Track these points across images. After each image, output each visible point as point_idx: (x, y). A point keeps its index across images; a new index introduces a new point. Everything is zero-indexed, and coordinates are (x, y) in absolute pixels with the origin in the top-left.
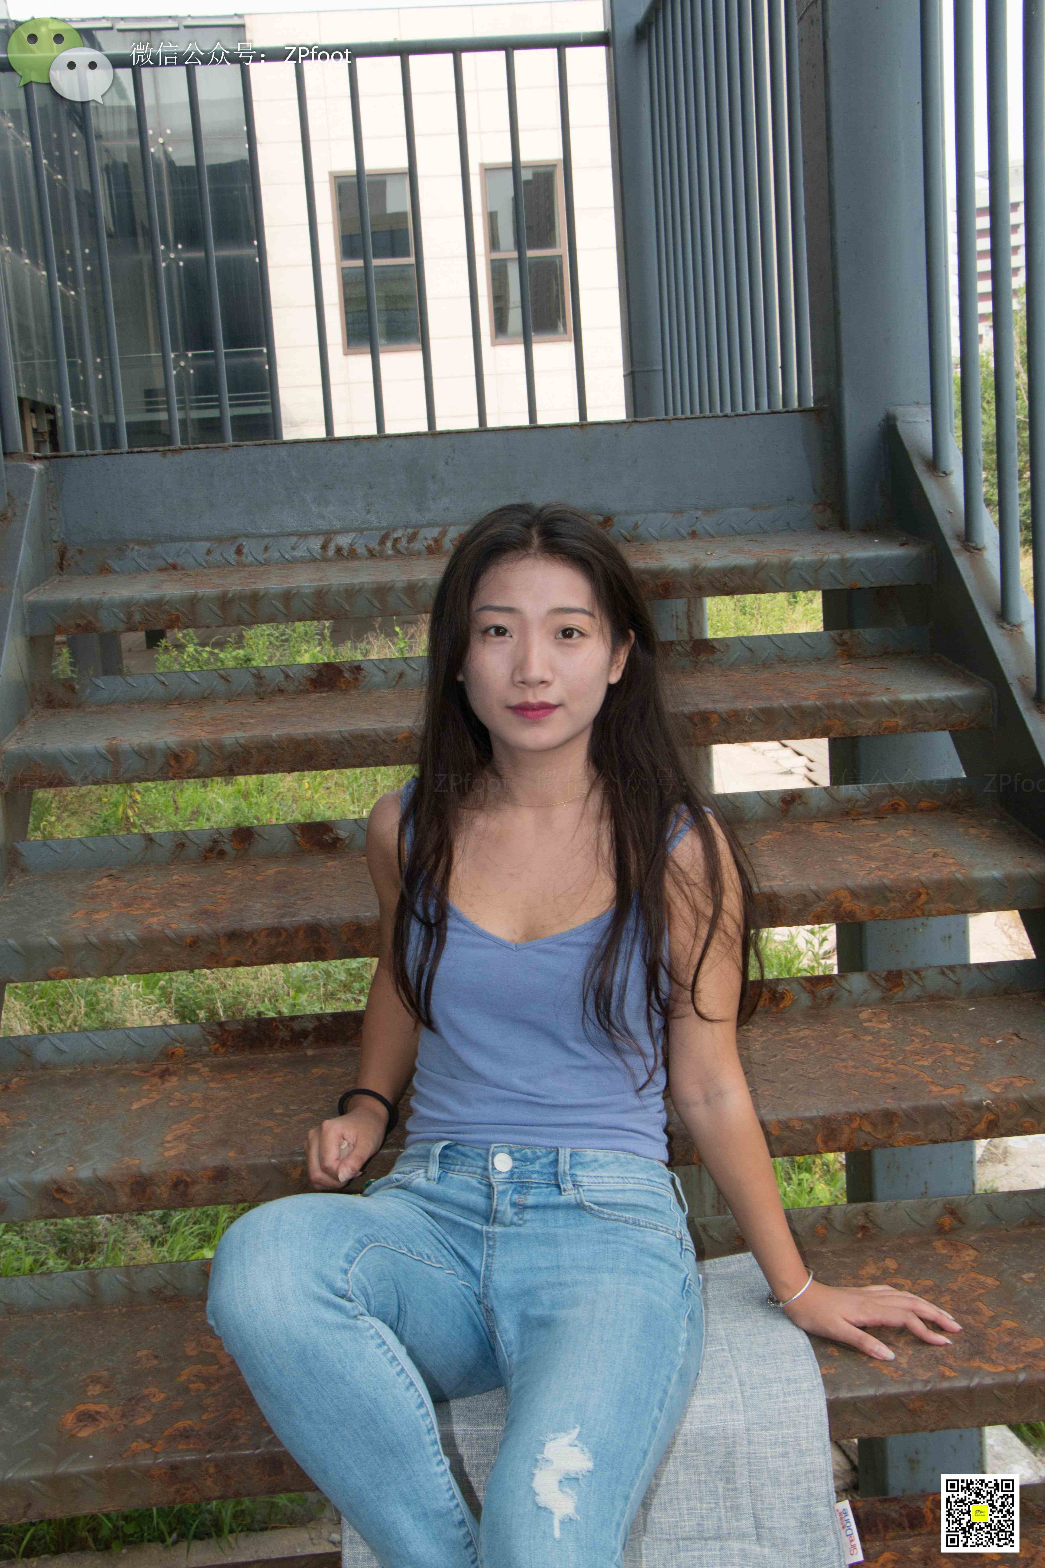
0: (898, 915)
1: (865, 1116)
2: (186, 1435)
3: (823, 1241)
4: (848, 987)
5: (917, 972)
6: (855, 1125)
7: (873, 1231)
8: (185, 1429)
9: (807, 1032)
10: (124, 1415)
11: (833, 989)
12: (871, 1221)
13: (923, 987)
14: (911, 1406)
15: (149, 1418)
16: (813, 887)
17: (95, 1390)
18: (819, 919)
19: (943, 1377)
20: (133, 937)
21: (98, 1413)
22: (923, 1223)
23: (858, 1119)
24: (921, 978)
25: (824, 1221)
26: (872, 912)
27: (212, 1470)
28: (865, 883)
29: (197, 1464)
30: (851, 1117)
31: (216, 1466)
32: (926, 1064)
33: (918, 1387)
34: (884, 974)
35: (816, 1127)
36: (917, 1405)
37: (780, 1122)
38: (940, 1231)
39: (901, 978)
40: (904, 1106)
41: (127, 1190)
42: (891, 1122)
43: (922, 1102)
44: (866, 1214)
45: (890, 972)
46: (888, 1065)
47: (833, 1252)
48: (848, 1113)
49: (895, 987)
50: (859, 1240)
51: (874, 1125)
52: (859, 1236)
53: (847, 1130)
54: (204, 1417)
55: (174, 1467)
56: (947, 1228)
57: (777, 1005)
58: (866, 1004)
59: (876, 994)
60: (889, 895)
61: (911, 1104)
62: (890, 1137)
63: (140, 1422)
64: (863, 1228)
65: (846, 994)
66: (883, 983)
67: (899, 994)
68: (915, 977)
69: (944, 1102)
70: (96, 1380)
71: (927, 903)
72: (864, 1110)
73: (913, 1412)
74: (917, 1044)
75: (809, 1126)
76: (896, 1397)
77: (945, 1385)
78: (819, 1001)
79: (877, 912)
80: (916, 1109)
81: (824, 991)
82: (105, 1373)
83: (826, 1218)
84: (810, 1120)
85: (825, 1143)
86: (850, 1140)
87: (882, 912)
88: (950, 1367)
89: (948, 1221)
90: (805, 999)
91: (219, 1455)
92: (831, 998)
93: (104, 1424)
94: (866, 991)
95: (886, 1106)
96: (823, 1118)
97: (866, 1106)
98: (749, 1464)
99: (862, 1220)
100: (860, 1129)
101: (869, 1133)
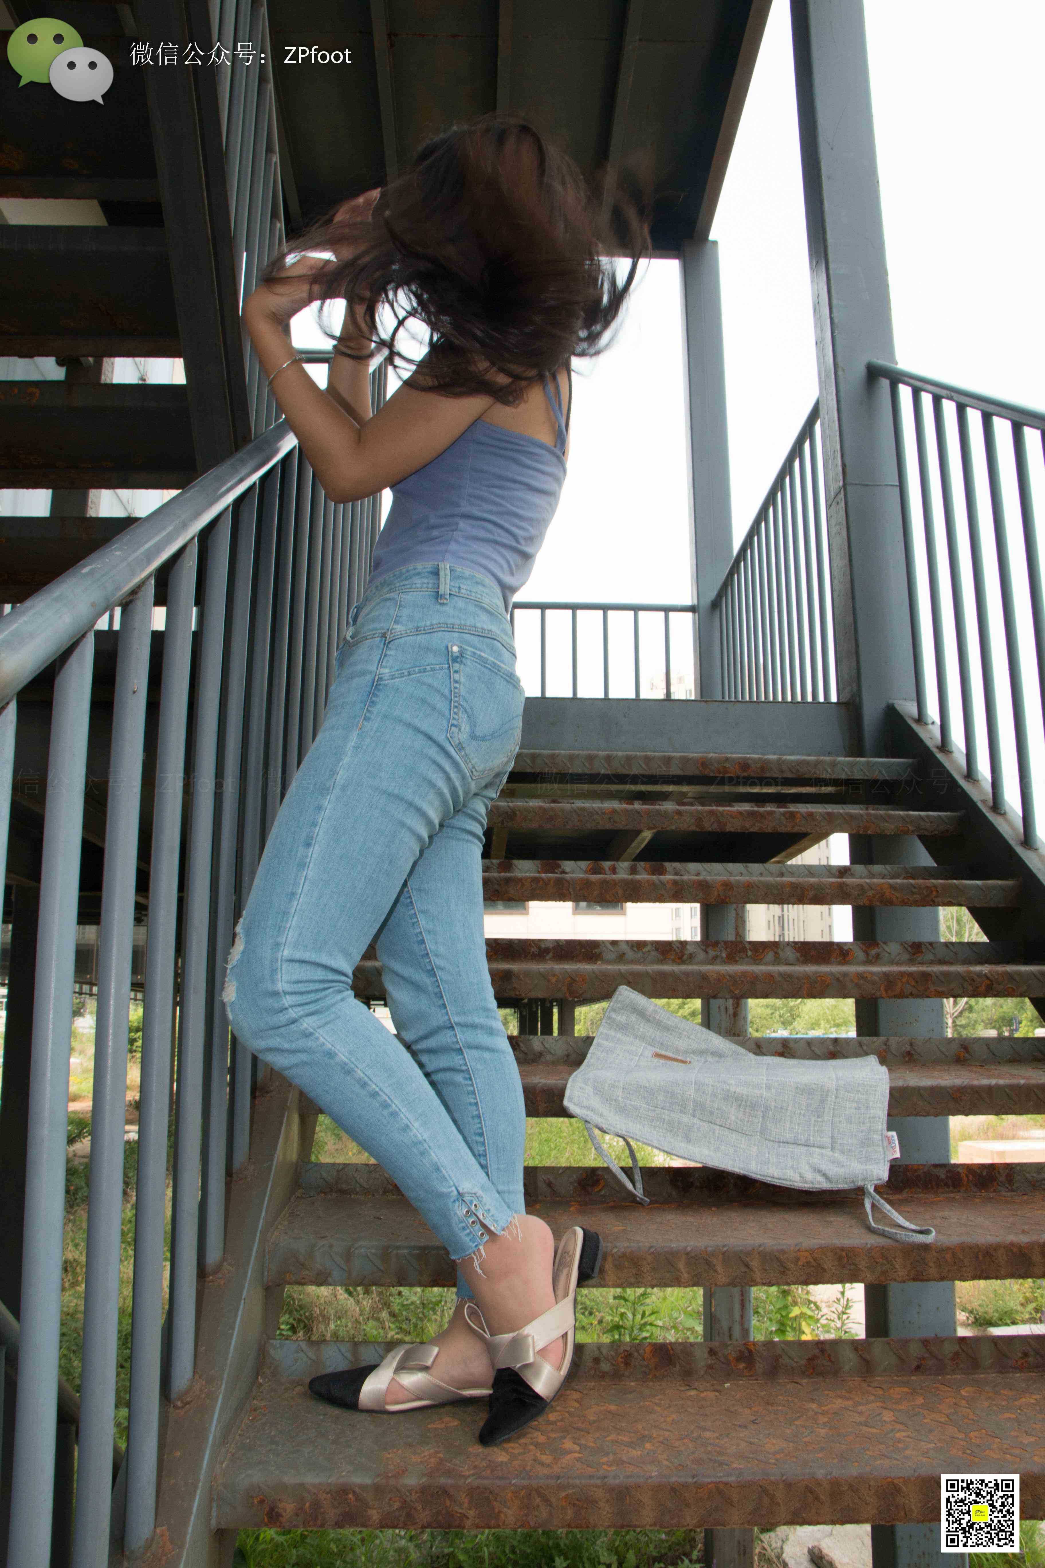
1: (910, 974)
4: (888, 950)
5: (932, 942)
6: (904, 980)
7: (916, 1056)
11: (879, 950)
12: (915, 1050)
13: (935, 953)
22: (947, 1054)
23: (907, 977)
24: (932, 948)
25: (884, 1047)
26: (903, 899)
30: (902, 974)
34: (908, 944)
35: (880, 978)
38: (959, 1060)
39: (921, 947)
40: (935, 969)
42: (926, 981)
44: (911, 1045)
45: (913, 943)
48: (900, 973)
49: (918, 952)
51: (917, 981)
52: (908, 1058)
53: (900, 984)
56: (962, 1059)
59: (906, 955)
60: (913, 890)
62: (926, 990)
64: (909, 1054)
66: (909, 949)
67: (920, 958)
68: (928, 947)
71: (936, 897)
75: (876, 977)
77: (975, 1084)
78: (870, 958)
81: (873, 951)
83: (886, 1045)
84: (877, 974)
85: (886, 990)
86: (902, 990)
87: (909, 899)
89: (963, 1054)
90: (861, 955)
92: (878, 956)
94: (899, 953)
95: (924, 969)
96: (885, 973)
99: (908, 1048)
100: (908, 983)
101: (914, 986)
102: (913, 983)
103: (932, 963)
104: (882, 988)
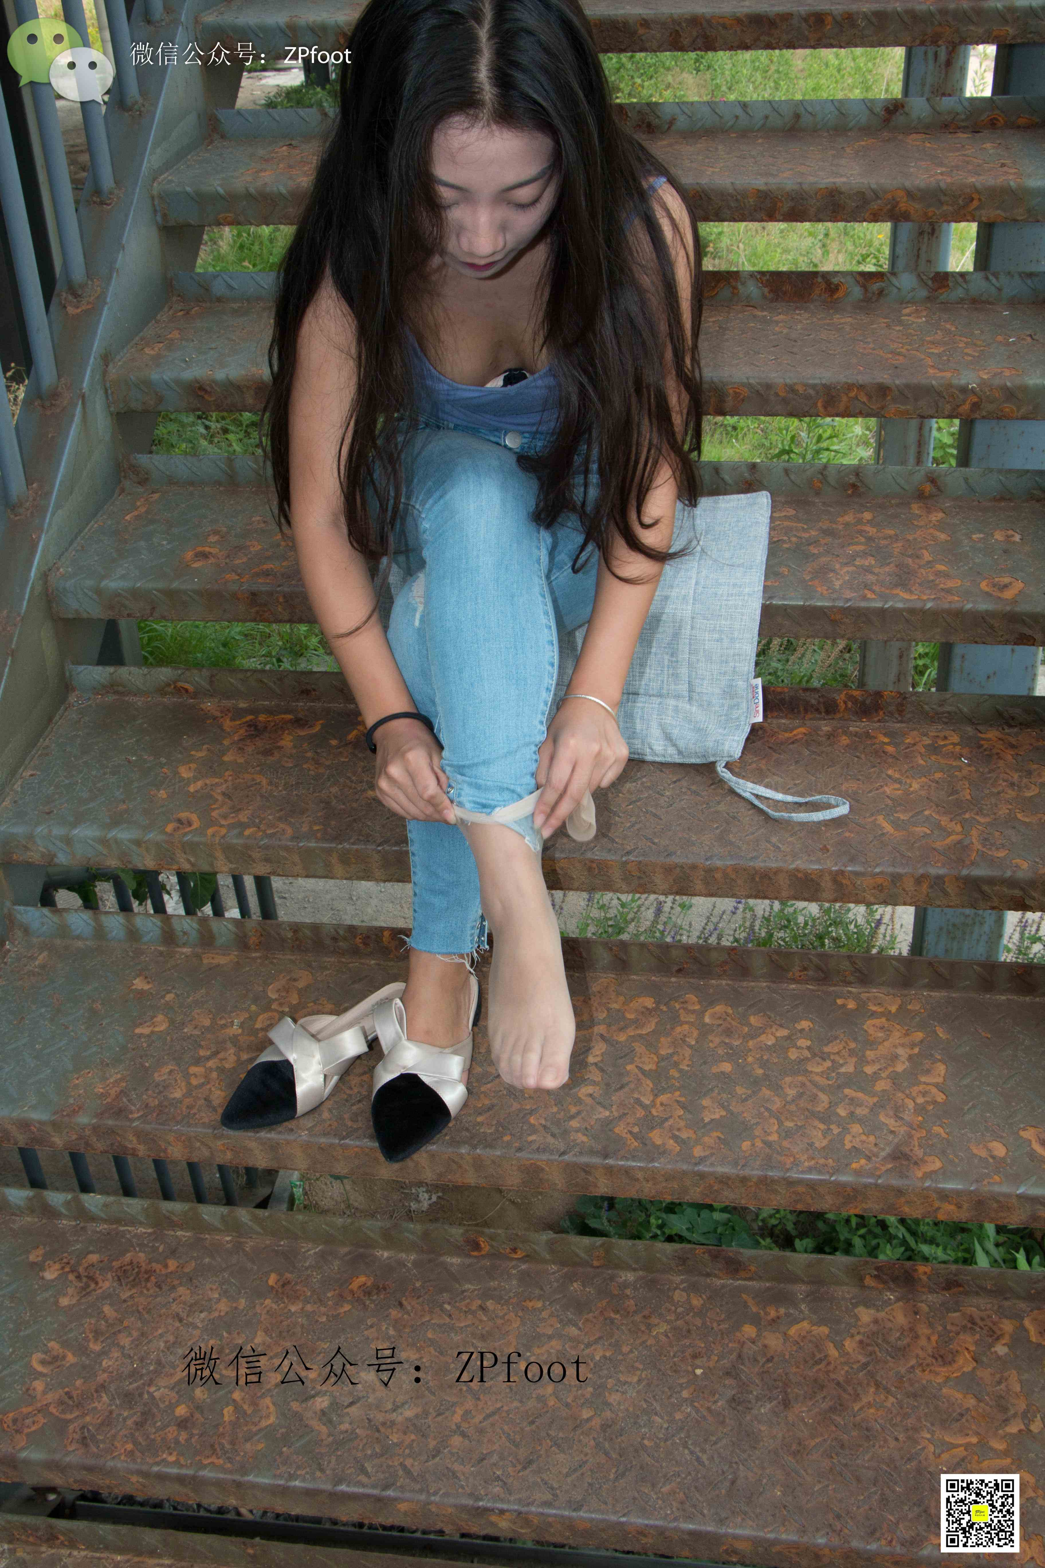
0: (948, 220)
1: (861, 387)
2: (267, 574)
3: (818, 493)
5: (962, 276)
6: (852, 394)
7: (862, 490)
8: (267, 570)
9: (850, 319)
10: (228, 556)
11: (883, 285)
12: (862, 481)
14: (833, 617)
15: (245, 560)
16: (874, 186)
17: (213, 539)
18: (875, 218)
19: (864, 598)
20: (284, 191)
21: (210, 553)
22: (906, 487)
23: (855, 389)
25: (820, 476)
26: (926, 214)
27: (281, 600)
28: (922, 185)
29: (271, 594)
30: (849, 387)
31: (284, 597)
32: (936, 351)
33: (840, 604)
34: (932, 275)
35: (817, 393)
36: (838, 617)
37: (786, 385)
38: (921, 496)
39: (947, 280)
40: (897, 382)
41: (252, 392)
42: (884, 395)
43: (915, 381)
44: (857, 475)
45: (937, 274)
46: (903, 350)
47: (824, 503)
48: (847, 383)
49: (939, 288)
50: (850, 496)
51: (870, 397)
52: (850, 492)
53: (845, 399)
54: (284, 564)
55: (254, 594)
56: (927, 494)
57: (831, 296)
58: (912, 302)
59: (922, 293)
60: (943, 198)
61: (904, 381)
62: (882, 408)
63: (237, 562)
64: (854, 486)
65: (895, 291)
66: (930, 283)
67: (944, 296)
68: (960, 280)
69: (934, 382)
70: (216, 532)
72: (861, 382)
73: (834, 622)
74: (939, 335)
75: (812, 392)
76: (821, 608)
77: (863, 604)
78: (870, 295)
79: (930, 214)
80: (908, 386)
81: (876, 286)
82: (224, 529)
83: (822, 473)
84: (814, 387)
85: (825, 408)
86: (847, 408)
87: (935, 214)
88: (874, 592)
89: (928, 488)
90: (857, 292)
91: (286, 589)
92: (881, 292)
93: (212, 560)
95: (881, 380)
96: (824, 386)
97: (863, 379)
98: (690, 644)
99: (853, 479)
100: (856, 398)
101: (864, 403)
102: (865, 399)
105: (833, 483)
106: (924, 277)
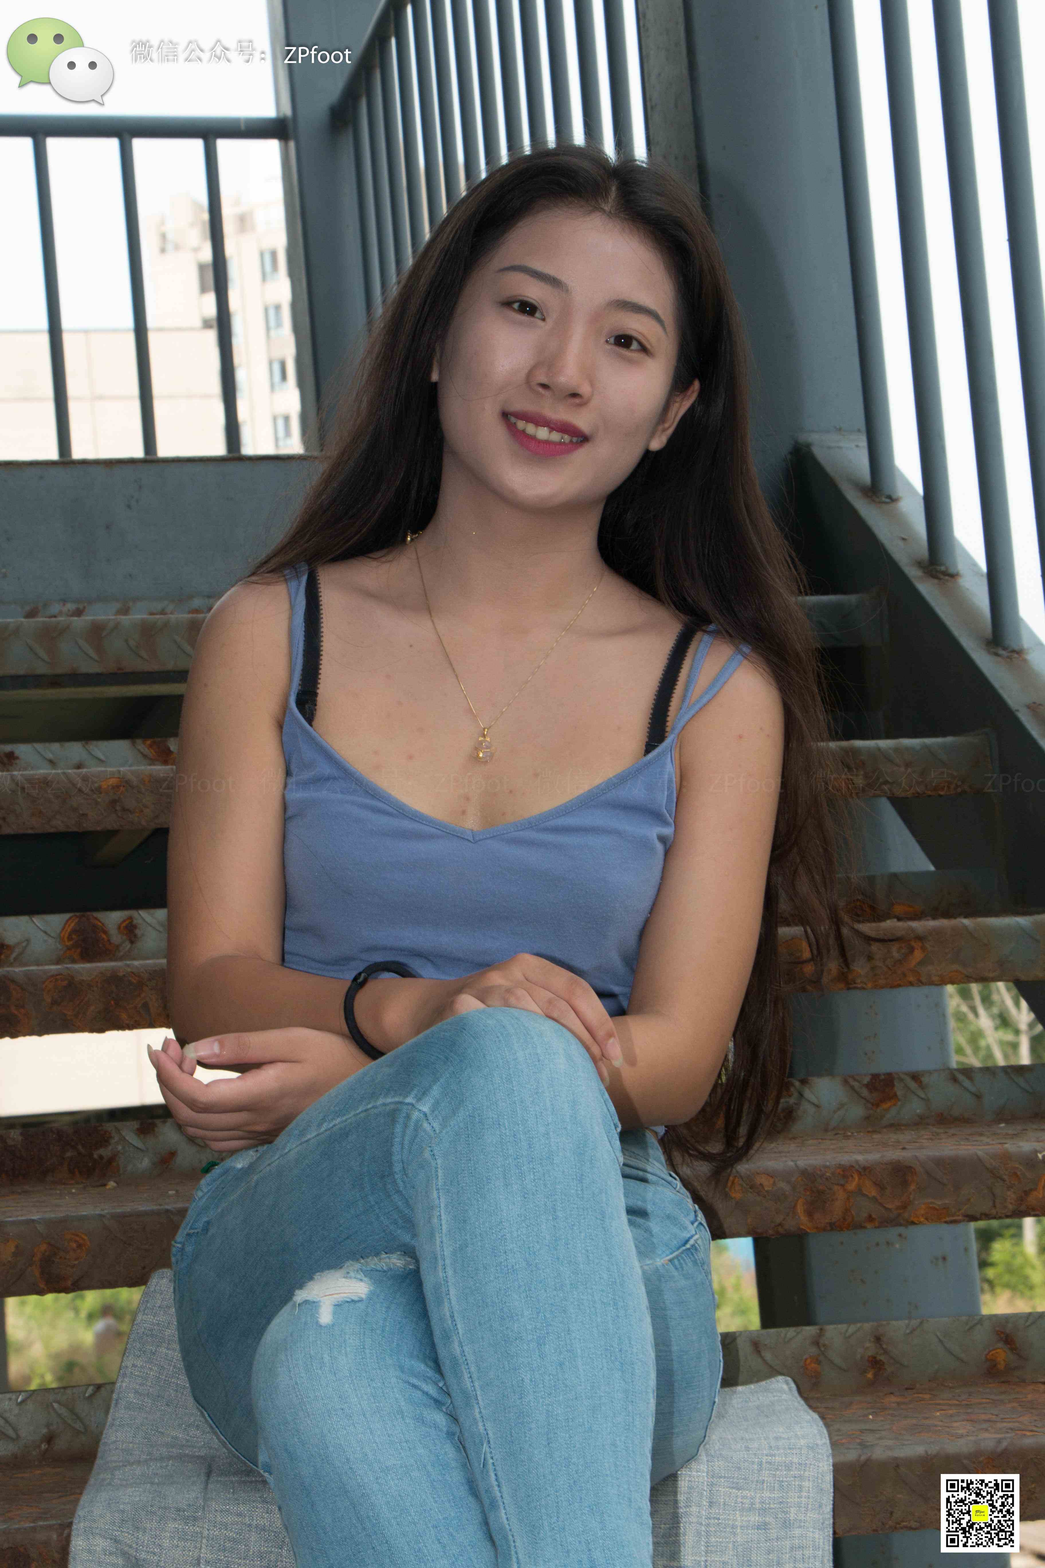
0: (882, 982)
1: (865, 1171)
4: (813, 1099)
5: (915, 1077)
6: (852, 1186)
7: (889, 1369)
11: (791, 1102)
12: (886, 1352)
13: (927, 1101)
23: (856, 1176)
24: (921, 1086)
25: (813, 1350)
30: (846, 1172)
34: (866, 1080)
35: (794, 1186)
37: (740, 1178)
38: (995, 1371)
39: (893, 1086)
42: (905, 1183)
44: (878, 1339)
45: (875, 1077)
48: (840, 1166)
49: (883, 1101)
50: (875, 1379)
51: (881, 1187)
52: (870, 1375)
53: (841, 1195)
56: (1002, 1367)
58: (842, 1127)
59: (857, 1111)
62: (904, 1207)
64: (875, 1363)
65: (811, 1110)
66: (865, 1093)
67: (891, 1112)
68: (913, 1085)
69: (980, 1153)
71: (921, 963)
72: (863, 1163)
75: (784, 1184)
84: (785, 1176)
85: (810, 1214)
86: (847, 1211)
89: (1001, 1355)
94: (841, 1106)
95: (895, 1156)
96: (804, 1173)
97: (866, 1153)
99: (872, 1350)
100: (859, 1192)
101: (874, 1199)
102: (873, 1192)
103: (920, 1122)
104: (800, 1209)
105: (838, 1361)
106: (856, 1084)
